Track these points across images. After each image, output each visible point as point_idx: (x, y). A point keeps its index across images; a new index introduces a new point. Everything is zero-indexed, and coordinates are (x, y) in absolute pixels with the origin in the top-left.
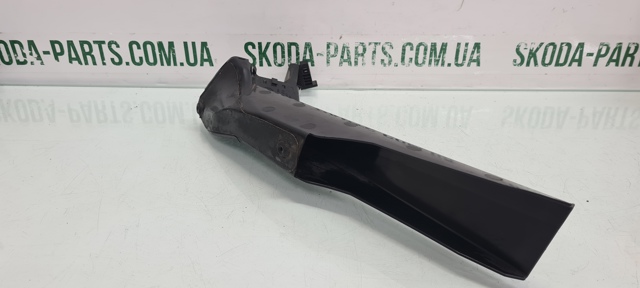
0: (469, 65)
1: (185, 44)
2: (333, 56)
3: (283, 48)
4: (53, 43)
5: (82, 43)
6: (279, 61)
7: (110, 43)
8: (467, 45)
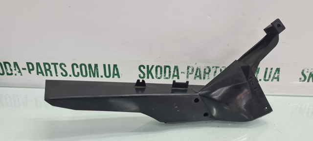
0: (272, 80)
1: (104, 65)
2: (191, 74)
3: (161, 69)
4: (28, 64)
5: (45, 64)
6: (159, 75)
7: (61, 64)
8: (272, 69)
